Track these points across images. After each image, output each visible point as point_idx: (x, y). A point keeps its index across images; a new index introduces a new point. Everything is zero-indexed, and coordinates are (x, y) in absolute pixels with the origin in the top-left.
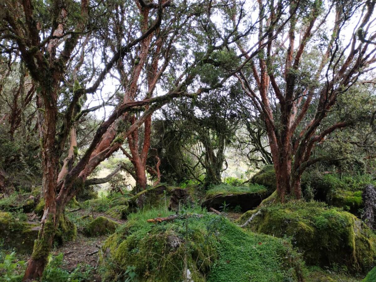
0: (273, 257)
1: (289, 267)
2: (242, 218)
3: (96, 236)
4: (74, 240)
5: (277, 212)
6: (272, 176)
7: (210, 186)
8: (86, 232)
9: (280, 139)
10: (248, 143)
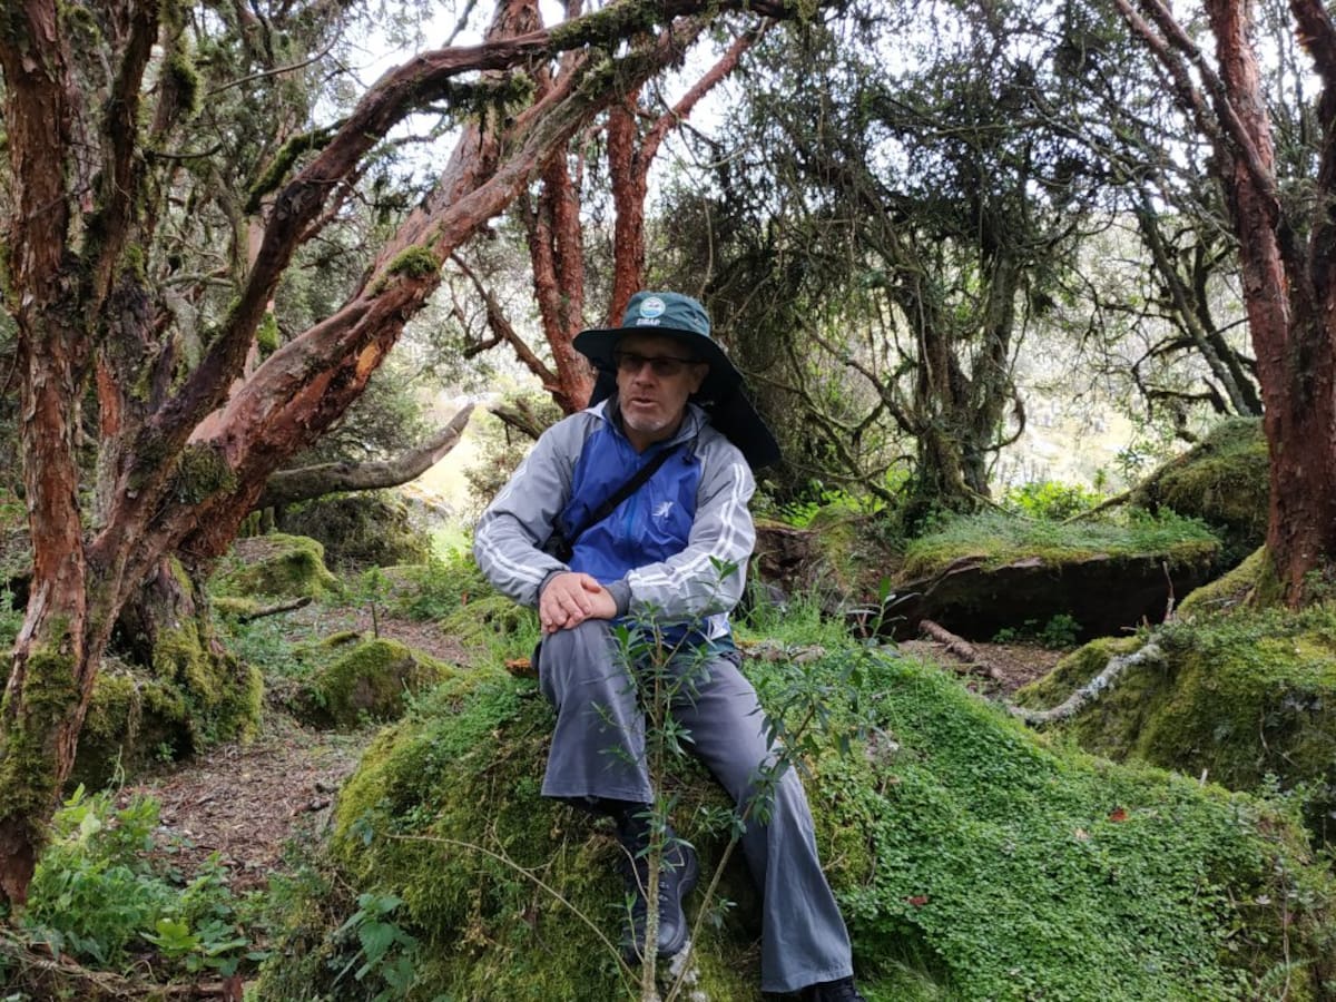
0: (1183, 894)
1: (1274, 953)
2: (1063, 675)
3: (355, 724)
4: (248, 739)
5: (1245, 649)
6: (1255, 472)
7: (930, 520)
8: (309, 705)
9: (1307, 273)
10: (1140, 309)
